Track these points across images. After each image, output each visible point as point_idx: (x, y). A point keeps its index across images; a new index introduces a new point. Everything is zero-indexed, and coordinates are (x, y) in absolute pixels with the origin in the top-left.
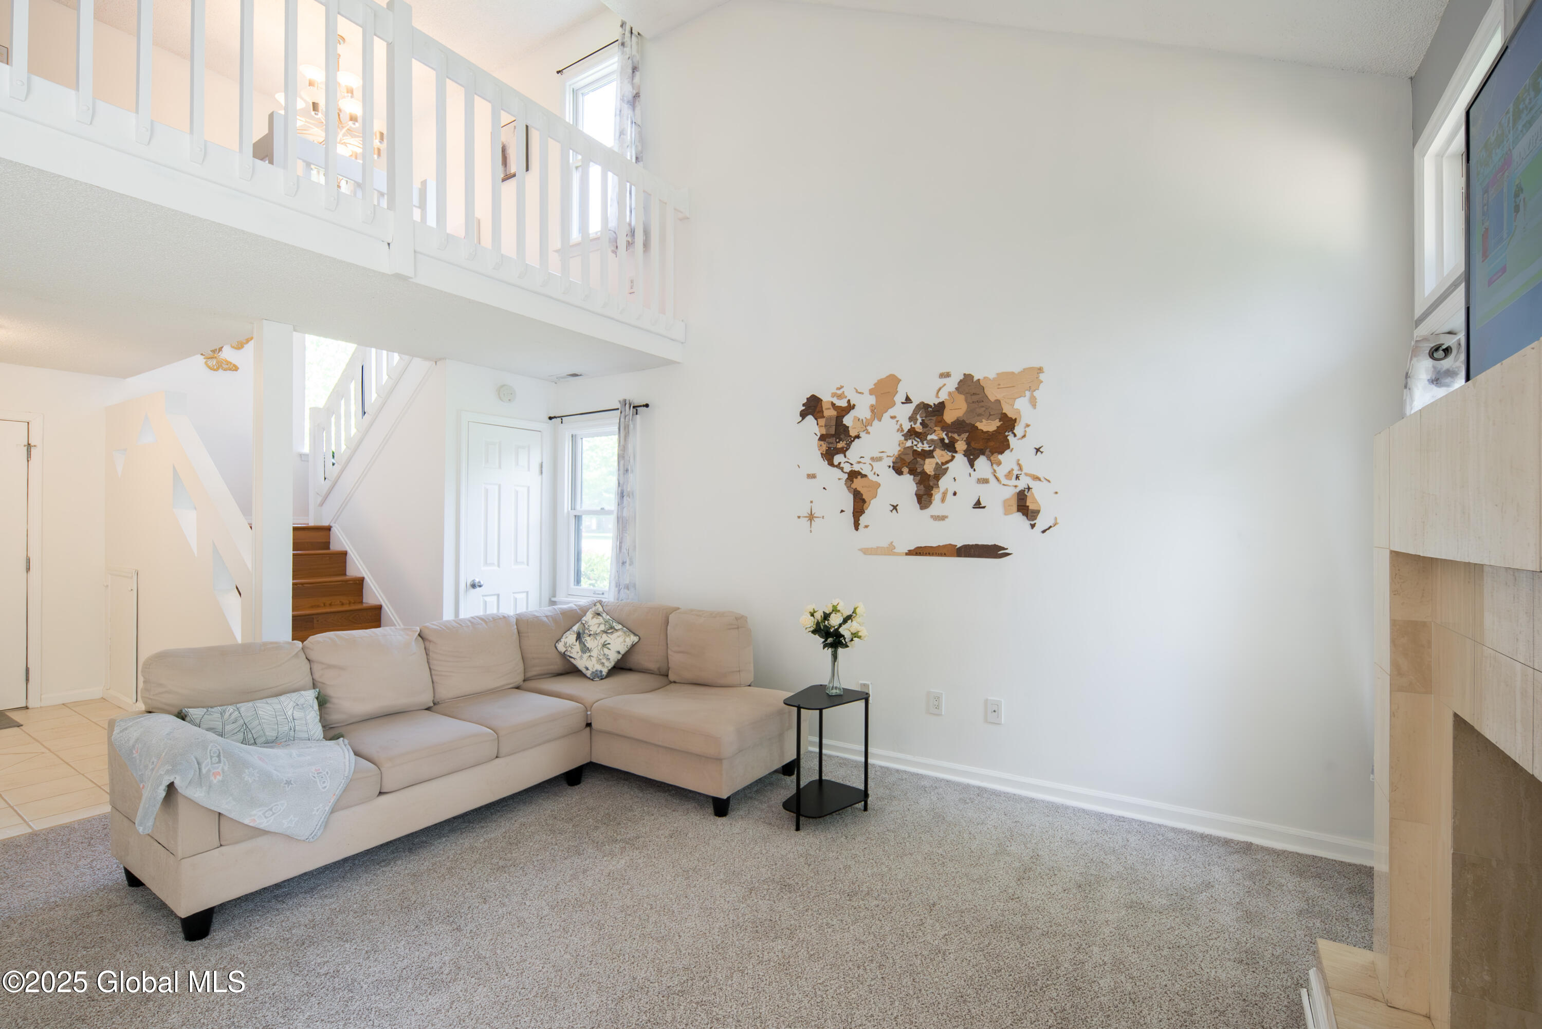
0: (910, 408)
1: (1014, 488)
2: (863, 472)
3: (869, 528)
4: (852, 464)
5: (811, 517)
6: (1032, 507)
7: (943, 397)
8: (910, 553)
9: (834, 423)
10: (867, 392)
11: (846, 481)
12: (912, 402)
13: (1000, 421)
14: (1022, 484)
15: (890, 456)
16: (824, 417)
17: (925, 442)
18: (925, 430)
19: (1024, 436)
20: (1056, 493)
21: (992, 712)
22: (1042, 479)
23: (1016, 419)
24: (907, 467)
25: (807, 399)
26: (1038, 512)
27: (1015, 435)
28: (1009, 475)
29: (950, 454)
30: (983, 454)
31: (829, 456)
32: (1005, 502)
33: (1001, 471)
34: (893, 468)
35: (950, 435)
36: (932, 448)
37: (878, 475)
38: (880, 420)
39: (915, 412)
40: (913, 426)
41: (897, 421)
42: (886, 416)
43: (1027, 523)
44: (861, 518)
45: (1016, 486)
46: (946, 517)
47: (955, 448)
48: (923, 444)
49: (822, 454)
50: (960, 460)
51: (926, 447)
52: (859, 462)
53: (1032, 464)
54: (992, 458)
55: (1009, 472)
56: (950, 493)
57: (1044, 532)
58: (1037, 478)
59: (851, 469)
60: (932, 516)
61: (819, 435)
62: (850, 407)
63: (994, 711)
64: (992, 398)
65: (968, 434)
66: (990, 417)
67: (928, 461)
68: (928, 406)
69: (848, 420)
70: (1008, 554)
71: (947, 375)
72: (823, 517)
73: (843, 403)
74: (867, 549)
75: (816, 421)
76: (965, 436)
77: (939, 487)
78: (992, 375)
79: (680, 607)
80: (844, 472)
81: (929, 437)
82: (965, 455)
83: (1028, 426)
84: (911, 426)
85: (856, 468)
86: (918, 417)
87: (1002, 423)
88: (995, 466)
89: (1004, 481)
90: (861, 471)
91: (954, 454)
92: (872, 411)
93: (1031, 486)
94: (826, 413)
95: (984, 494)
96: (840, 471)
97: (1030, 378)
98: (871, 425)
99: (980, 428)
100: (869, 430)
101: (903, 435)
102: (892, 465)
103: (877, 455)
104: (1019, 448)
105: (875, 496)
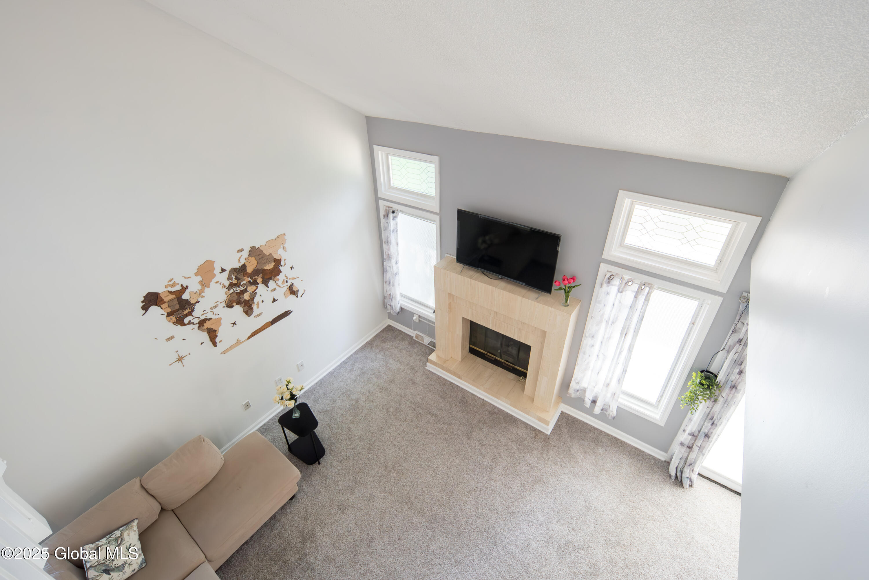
0: (226, 274)
1: (286, 286)
2: (208, 318)
4: (198, 318)
5: (180, 359)
6: (295, 290)
7: (243, 262)
8: (249, 338)
9: (176, 302)
10: (193, 276)
11: (199, 328)
12: (226, 270)
13: (274, 263)
14: (289, 284)
15: (222, 302)
16: (165, 302)
17: (240, 287)
18: (239, 281)
19: (285, 264)
20: (302, 280)
22: (296, 278)
23: (280, 259)
24: (234, 302)
25: (144, 297)
26: (298, 290)
27: (282, 266)
28: (283, 283)
29: (255, 286)
30: (271, 279)
31: (180, 322)
32: (285, 293)
33: (280, 283)
34: (227, 306)
35: (253, 278)
36: (245, 288)
37: (218, 314)
38: (209, 287)
39: (230, 275)
40: (231, 282)
41: (220, 283)
42: (212, 284)
43: (295, 296)
44: (216, 340)
45: (287, 285)
47: (257, 282)
48: (240, 288)
49: (173, 323)
50: (261, 286)
51: (242, 288)
52: (203, 314)
53: (291, 274)
54: (275, 279)
55: (283, 281)
56: (260, 303)
57: (301, 296)
58: (294, 279)
59: (199, 320)
60: (255, 317)
61: (166, 314)
62: (184, 289)
64: (268, 254)
65: (262, 274)
66: (269, 262)
67: (245, 295)
68: (236, 269)
69: (185, 296)
70: (291, 312)
71: (242, 250)
72: (189, 354)
73: (178, 288)
74: (225, 350)
75: (159, 307)
76: (261, 275)
77: (254, 303)
78: (264, 243)
80: (195, 324)
81: (242, 283)
82: (262, 283)
83: (285, 260)
84: (230, 282)
85: (202, 318)
86: (232, 276)
88: (277, 282)
89: (282, 286)
90: (206, 318)
92: (202, 285)
93: (293, 283)
94: (166, 299)
95: (275, 295)
96: (192, 325)
97: (281, 239)
98: (203, 292)
99: (266, 269)
100: (203, 295)
101: (226, 289)
102: (225, 305)
103: (213, 305)
104: (284, 270)
105: (220, 325)
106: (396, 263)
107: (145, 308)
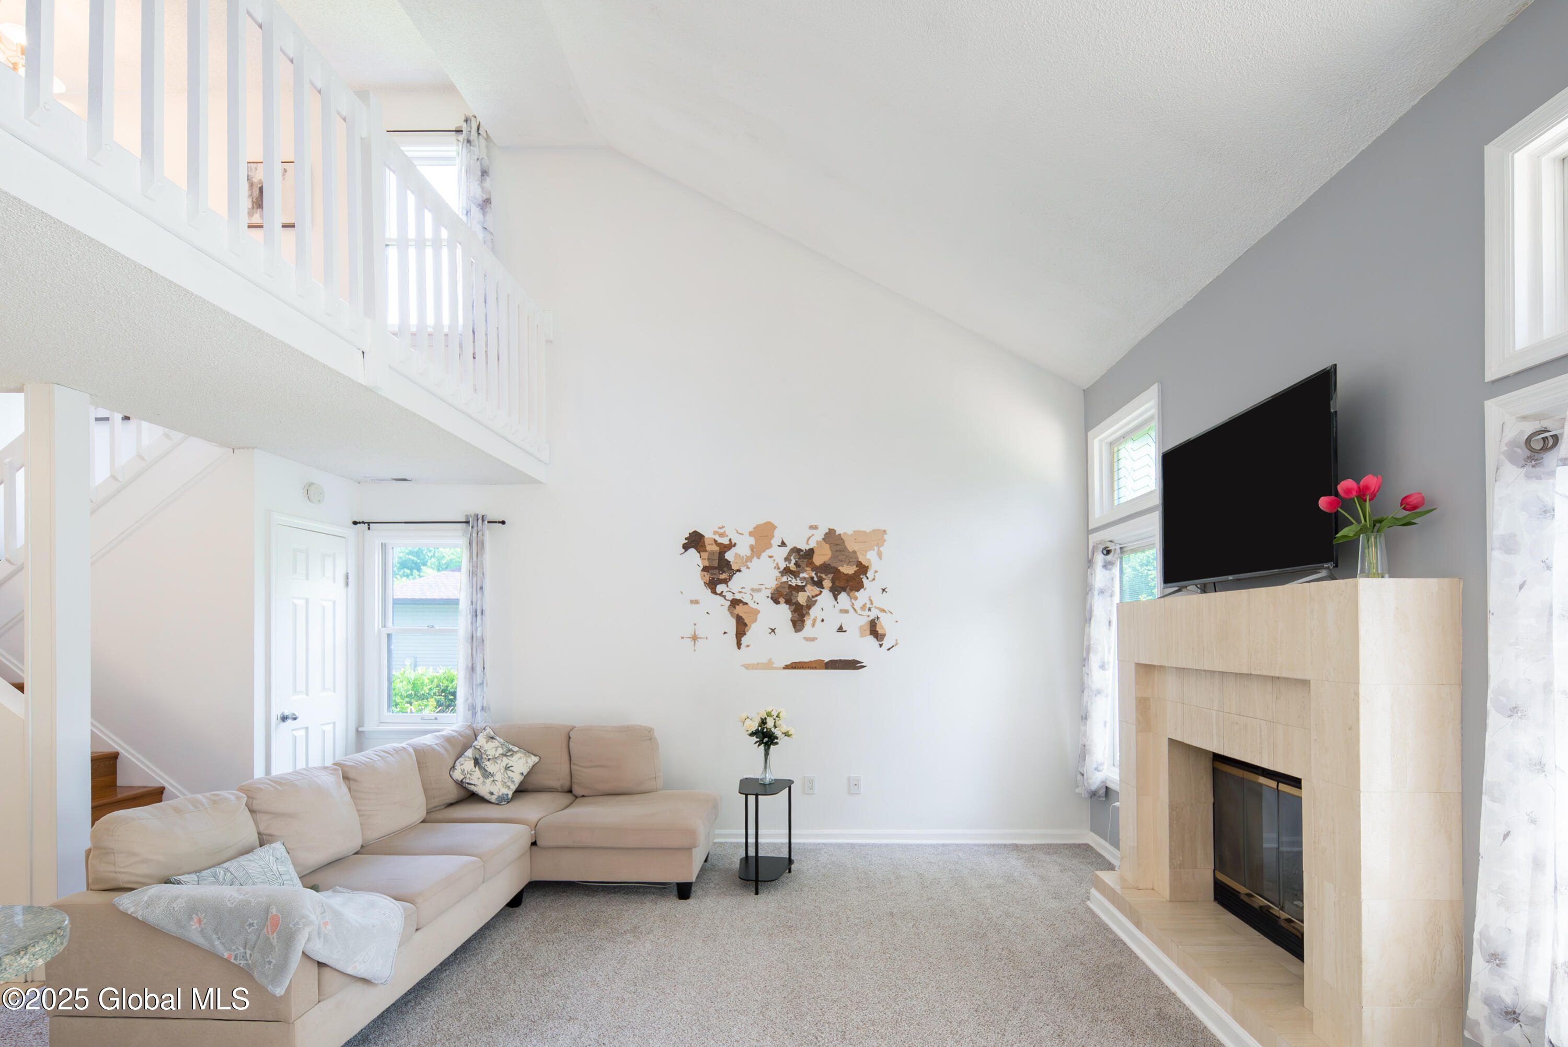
0: (785, 551)
1: (867, 617)
2: (744, 601)
3: (750, 647)
4: (734, 593)
5: (695, 638)
6: (880, 632)
7: (812, 544)
8: (787, 667)
9: (717, 557)
10: (746, 534)
11: (729, 607)
12: (786, 546)
13: (857, 567)
14: (873, 615)
15: (768, 589)
16: (707, 551)
18: (798, 569)
19: (874, 579)
20: (897, 622)
21: (853, 786)
22: (887, 612)
23: (868, 566)
24: (784, 598)
25: (690, 534)
26: (884, 635)
27: (868, 578)
28: (863, 608)
29: (818, 589)
30: (845, 591)
31: (712, 585)
32: (861, 627)
33: (858, 604)
34: (772, 598)
35: (819, 574)
36: (804, 584)
37: (758, 604)
38: (759, 558)
39: (790, 554)
40: (788, 565)
41: (774, 560)
42: (764, 555)
43: (877, 643)
44: (742, 639)
45: (868, 616)
46: (816, 639)
47: (823, 585)
48: (797, 580)
49: (705, 583)
50: (826, 595)
51: (799, 583)
52: (740, 592)
53: (880, 601)
54: (851, 594)
55: (864, 605)
56: (819, 620)
57: (889, 649)
58: (883, 611)
59: (733, 598)
60: (804, 638)
61: (702, 567)
62: (731, 546)
63: (856, 785)
64: (851, 549)
66: (849, 563)
67: (801, 594)
68: (800, 550)
69: (729, 556)
70: (864, 667)
71: (815, 528)
72: (707, 638)
73: (725, 541)
74: (749, 665)
75: (698, 554)
76: (831, 576)
77: (809, 615)
78: (850, 532)
79: (575, 725)
80: (726, 600)
81: (802, 575)
82: (830, 591)
83: (876, 572)
84: (786, 565)
85: (738, 597)
86: (792, 558)
87: (858, 568)
88: (853, 600)
89: (860, 612)
90: (742, 599)
91: (822, 590)
92: (752, 550)
93: (879, 617)
94: (709, 548)
95: (845, 620)
96: (723, 598)
97: (877, 537)
98: (751, 562)
99: (841, 571)
100: (749, 566)
101: (779, 572)
102: (770, 596)
103: (756, 586)
104: (870, 587)
105: (755, 621)
107: (686, 547)
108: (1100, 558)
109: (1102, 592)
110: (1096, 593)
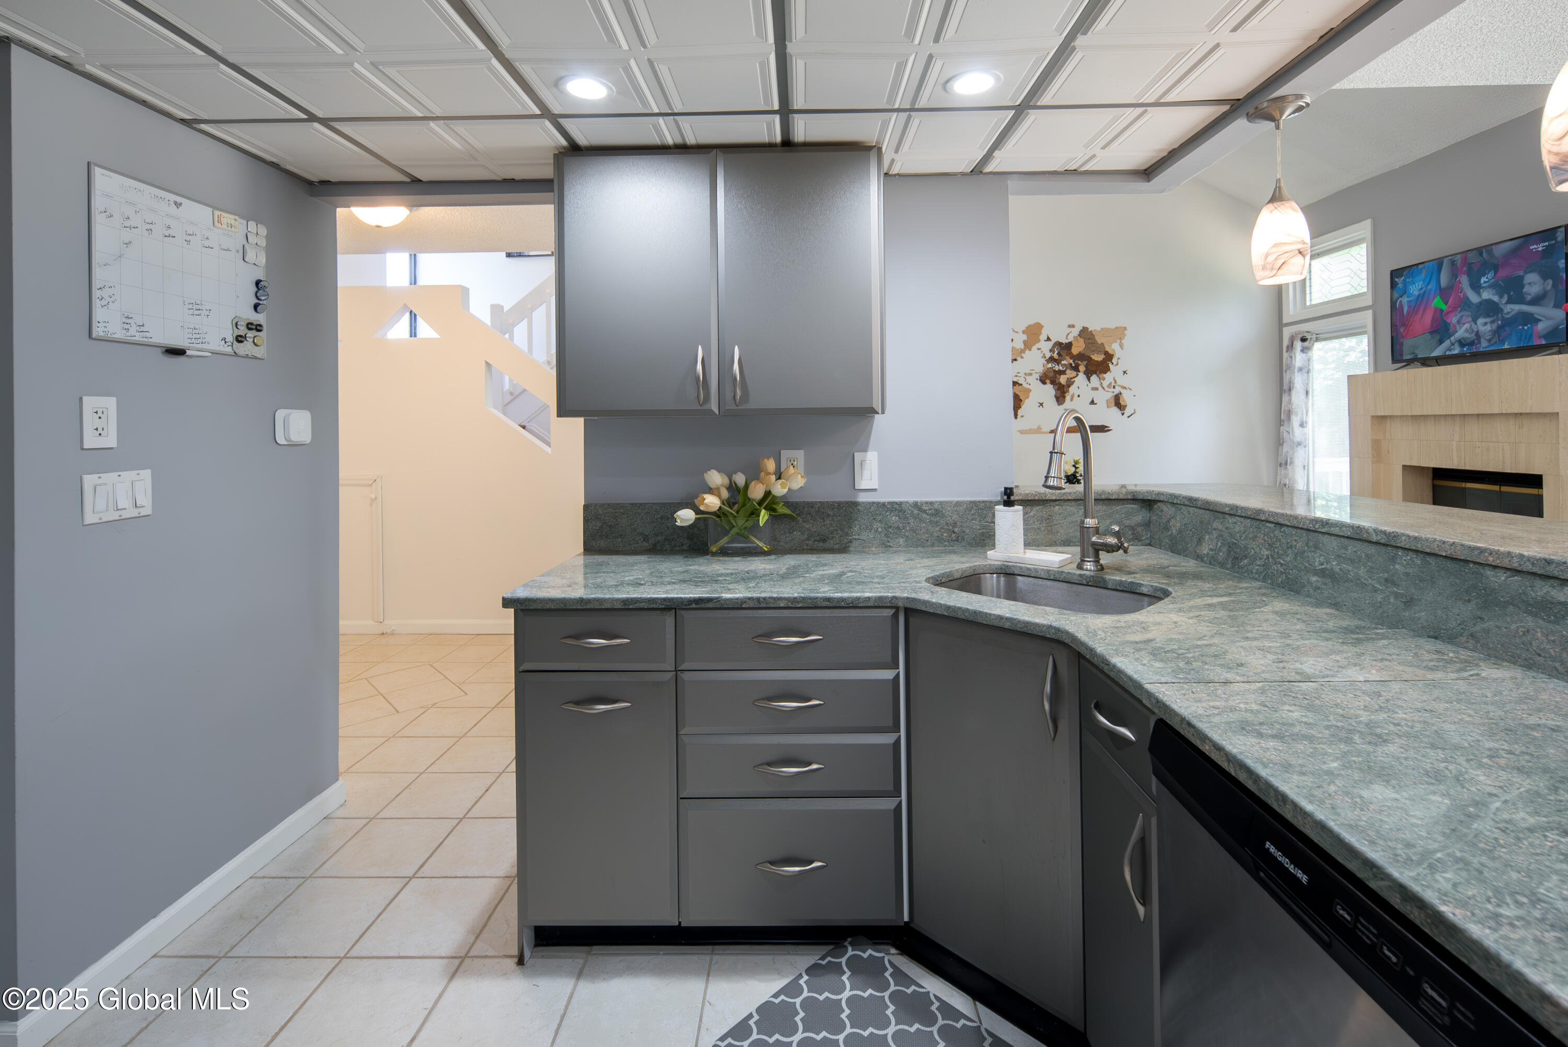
0: (1050, 344)
2: (1020, 382)
3: (1024, 417)
6: (1122, 403)
7: (1070, 339)
10: (1021, 333)
12: (1051, 341)
13: (1105, 355)
14: (1116, 391)
18: (1060, 358)
19: (1117, 364)
20: (1135, 396)
22: (1127, 389)
23: (1112, 355)
24: (1049, 380)
26: (1126, 406)
27: (1113, 364)
28: (1109, 386)
29: (1075, 373)
30: (1096, 374)
32: (1108, 400)
33: (1105, 383)
34: (1040, 380)
35: (1076, 362)
36: (1064, 369)
37: (1030, 385)
38: (1030, 350)
39: (1054, 346)
40: (1052, 355)
42: (1034, 348)
43: (1120, 413)
44: (1019, 411)
45: (1113, 392)
48: (1059, 366)
50: (1082, 377)
51: (1061, 368)
52: (1016, 376)
53: (1122, 380)
54: (1100, 376)
55: (1110, 384)
56: (1076, 397)
57: (1129, 417)
58: (1124, 388)
60: (1065, 410)
64: (1099, 342)
65: (1086, 362)
66: (1099, 353)
67: (1062, 376)
68: (1062, 343)
70: (1110, 430)
71: (1073, 326)
74: (1023, 430)
77: (1069, 392)
78: (1099, 329)
81: (1063, 362)
82: (1085, 374)
83: (1119, 359)
85: (1014, 379)
86: (1055, 349)
88: (1101, 381)
89: (1107, 389)
90: (1017, 381)
91: (1078, 373)
92: (1025, 345)
93: (1121, 392)
95: (1096, 396)
97: (1119, 333)
98: (1024, 353)
99: (1093, 358)
101: (1046, 361)
102: (1039, 378)
103: (1028, 371)
104: (1115, 371)
105: (1028, 397)
106: (1302, 425)
108: (1298, 345)
109: (1300, 369)
110: (1296, 370)
